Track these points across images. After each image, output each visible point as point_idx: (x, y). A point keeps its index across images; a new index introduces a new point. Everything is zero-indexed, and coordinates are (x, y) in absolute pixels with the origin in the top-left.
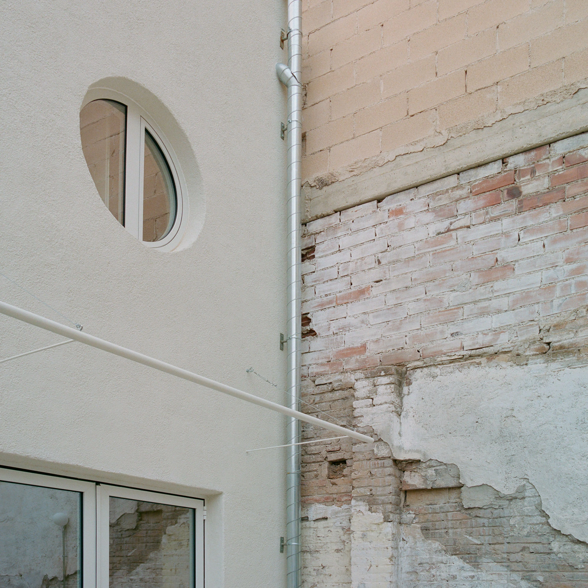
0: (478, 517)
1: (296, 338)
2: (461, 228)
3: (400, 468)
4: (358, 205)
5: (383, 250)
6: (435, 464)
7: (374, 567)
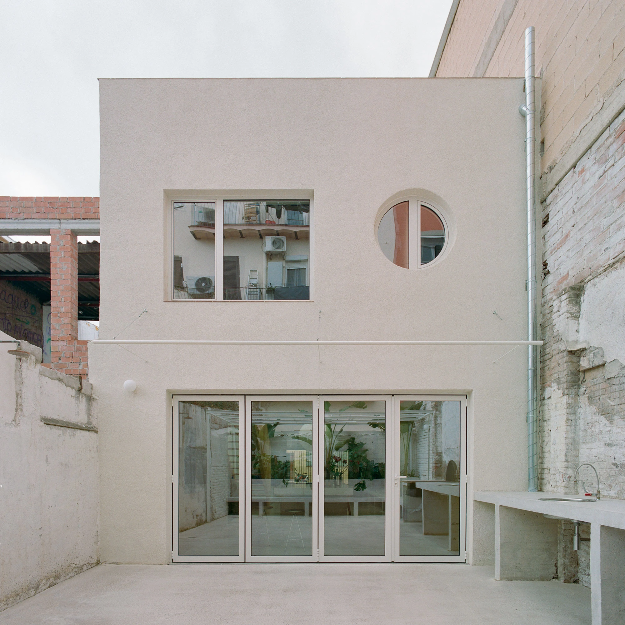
0: (613, 385)
1: (532, 281)
2: (610, 167)
3: (578, 356)
4: (566, 175)
5: (576, 203)
6: (593, 349)
7: (559, 428)
